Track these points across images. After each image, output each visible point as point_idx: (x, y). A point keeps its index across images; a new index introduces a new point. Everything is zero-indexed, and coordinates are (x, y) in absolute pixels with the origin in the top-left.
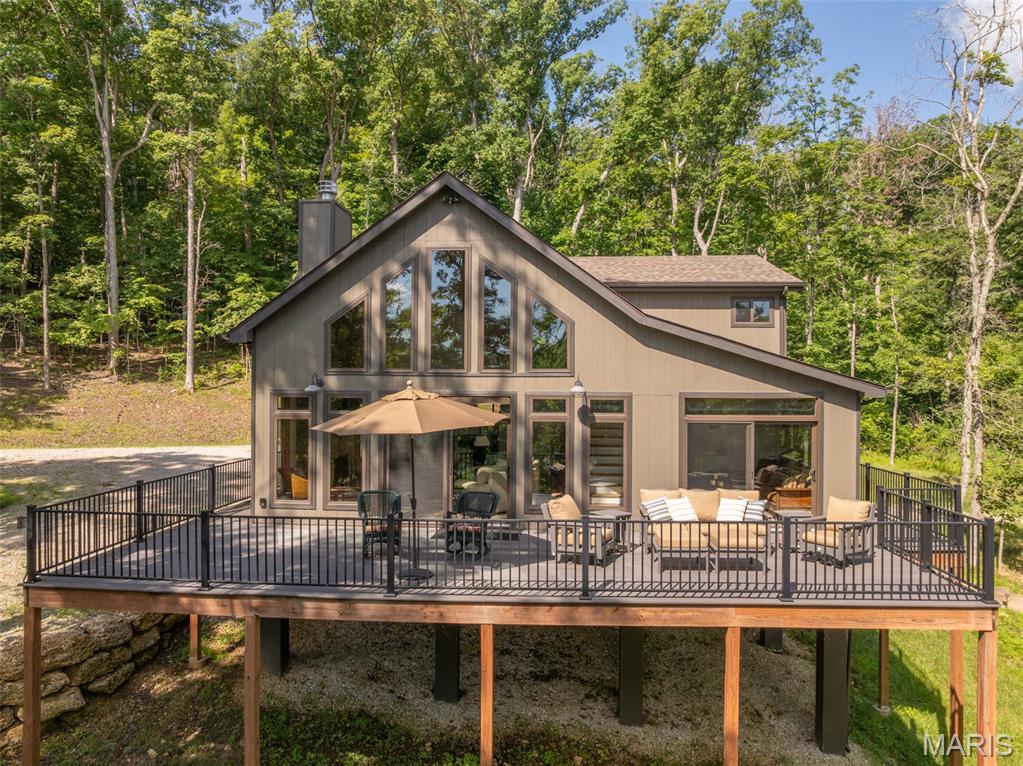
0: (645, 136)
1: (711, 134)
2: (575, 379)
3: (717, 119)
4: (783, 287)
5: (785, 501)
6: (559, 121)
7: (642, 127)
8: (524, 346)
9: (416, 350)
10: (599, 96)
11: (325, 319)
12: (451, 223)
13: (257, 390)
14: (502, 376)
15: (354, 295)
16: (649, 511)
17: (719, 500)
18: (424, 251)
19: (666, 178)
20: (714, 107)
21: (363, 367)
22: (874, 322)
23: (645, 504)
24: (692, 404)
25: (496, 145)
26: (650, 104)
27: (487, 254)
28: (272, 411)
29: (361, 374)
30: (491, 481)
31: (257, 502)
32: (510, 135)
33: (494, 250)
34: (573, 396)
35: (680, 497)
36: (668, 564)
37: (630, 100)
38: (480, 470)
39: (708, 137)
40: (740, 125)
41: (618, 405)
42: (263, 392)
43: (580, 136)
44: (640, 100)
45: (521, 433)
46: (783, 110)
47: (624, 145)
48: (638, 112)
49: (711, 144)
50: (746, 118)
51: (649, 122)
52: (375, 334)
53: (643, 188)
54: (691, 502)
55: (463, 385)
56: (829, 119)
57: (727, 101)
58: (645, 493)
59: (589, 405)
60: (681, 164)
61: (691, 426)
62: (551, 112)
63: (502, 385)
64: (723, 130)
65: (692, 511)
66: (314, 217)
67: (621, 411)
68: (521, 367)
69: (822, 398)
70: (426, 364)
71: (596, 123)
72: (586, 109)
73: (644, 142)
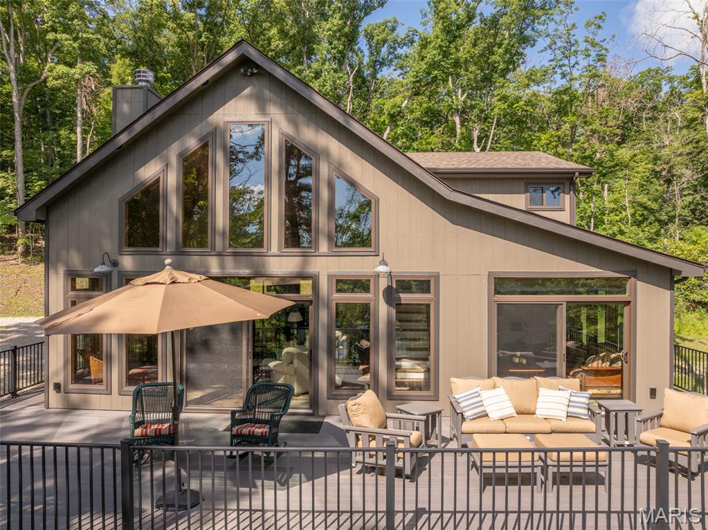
0: (436, 72)
1: (487, 72)
2: (380, 258)
3: (493, 58)
4: (574, 173)
5: (590, 380)
6: (371, 69)
7: (434, 65)
8: (326, 225)
9: (214, 229)
10: (400, 51)
11: (119, 197)
12: (250, 97)
13: (51, 271)
14: (304, 255)
15: (149, 172)
16: (462, 405)
17: (538, 390)
18: (222, 124)
19: (452, 108)
20: (490, 50)
21: (158, 246)
22: (604, 217)
23: (457, 396)
24: (501, 284)
25: (321, 79)
26: (440, 47)
27: (288, 129)
28: (65, 293)
29: (156, 253)
30: (296, 361)
31: (51, 387)
32: (332, 71)
33: (295, 124)
34: (378, 275)
35: (495, 387)
36: (490, 480)
37: (424, 46)
38: (285, 350)
39: (485, 73)
40: (510, 63)
41: (424, 285)
42: (57, 273)
43: (387, 84)
44: (433, 44)
45: (324, 316)
46: (546, 49)
47: (421, 79)
48: (432, 54)
49: (487, 80)
50: (515, 58)
51: (440, 61)
52: (171, 212)
53: (433, 118)
54: (507, 393)
55: (263, 265)
56: (580, 57)
57: (500, 46)
58: (457, 382)
59: (394, 286)
60: (463, 98)
61: (500, 306)
62: (365, 63)
63: (304, 264)
64: (497, 67)
65: (509, 404)
66: (127, 102)
67: (428, 291)
68: (324, 247)
69: (635, 277)
70: (224, 244)
71: (399, 71)
72: (391, 61)
73: (436, 77)
